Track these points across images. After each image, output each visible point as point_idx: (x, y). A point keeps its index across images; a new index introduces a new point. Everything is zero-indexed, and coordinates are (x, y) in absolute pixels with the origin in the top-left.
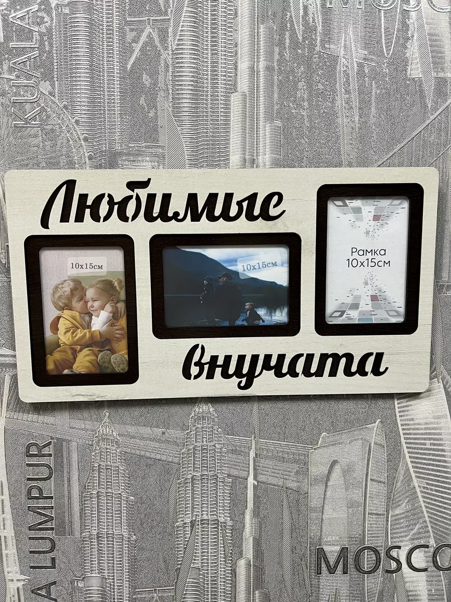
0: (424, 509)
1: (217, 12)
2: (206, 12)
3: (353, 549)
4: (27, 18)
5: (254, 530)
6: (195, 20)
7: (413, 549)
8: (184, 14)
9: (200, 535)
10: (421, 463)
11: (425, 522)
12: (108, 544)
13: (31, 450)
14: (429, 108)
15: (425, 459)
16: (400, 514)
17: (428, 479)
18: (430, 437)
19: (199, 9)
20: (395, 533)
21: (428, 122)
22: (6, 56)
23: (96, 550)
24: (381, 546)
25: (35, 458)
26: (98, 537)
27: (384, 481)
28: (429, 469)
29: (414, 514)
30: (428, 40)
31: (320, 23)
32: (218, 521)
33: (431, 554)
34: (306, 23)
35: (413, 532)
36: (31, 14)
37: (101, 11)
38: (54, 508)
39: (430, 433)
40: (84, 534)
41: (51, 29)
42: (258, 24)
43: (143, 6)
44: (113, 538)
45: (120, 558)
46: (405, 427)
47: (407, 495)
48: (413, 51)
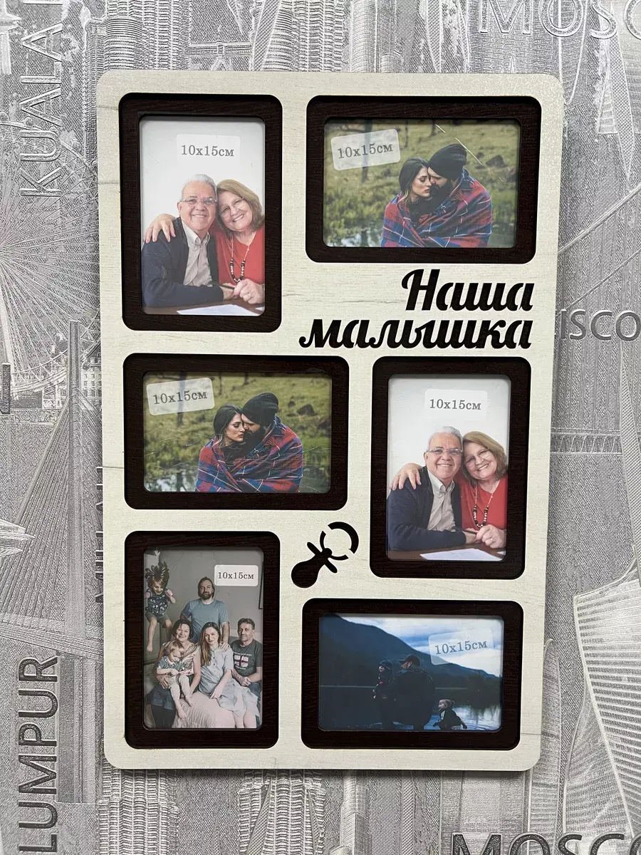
0: (618, 780)
1: (318, 37)
2: (304, 37)
3: (508, 839)
4: (46, 42)
5: (357, 804)
6: (287, 48)
7: (599, 840)
8: (271, 39)
9: (276, 809)
10: (613, 708)
11: (620, 798)
12: (136, 818)
13: (26, 670)
14: (628, 179)
15: (619, 702)
16: (581, 786)
17: (624, 733)
18: (627, 668)
19: (293, 33)
20: (572, 815)
21: (625, 198)
22: (15, 95)
23: (118, 826)
24: (551, 835)
25: (32, 683)
26: (122, 807)
27: (556, 734)
28: (626, 718)
29: (602, 785)
30: (626, 80)
31: (469, 54)
32: (304, 788)
33: (628, 849)
34: (448, 54)
35: (599, 814)
36: (52, 36)
37: (151, 33)
38: (57, 759)
39: (628, 662)
40: (101, 801)
41: (81, 57)
42: (378, 54)
43: (213, 27)
44: (144, 809)
45: (154, 839)
46: (589, 652)
47: (591, 756)
48: (604, 94)
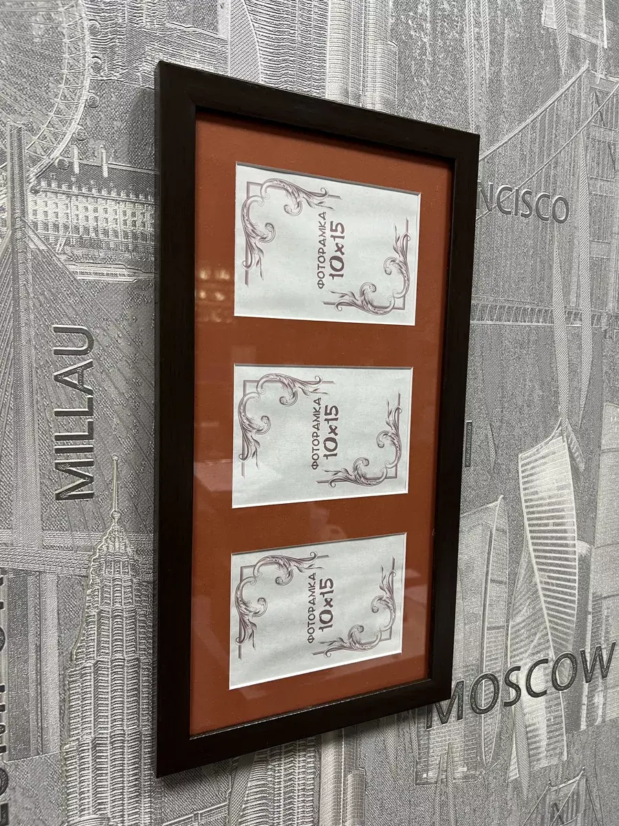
0: (545, 611)
3: (470, 682)
7: (532, 667)
11: (546, 628)
12: (114, 755)
14: (563, 73)
16: (521, 623)
17: (551, 571)
18: (553, 514)
20: (514, 650)
21: (561, 91)
23: (90, 771)
24: (499, 671)
26: (95, 746)
27: (505, 580)
29: (535, 619)
33: (550, 670)
35: (532, 645)
38: (6, 708)
39: (553, 509)
40: (67, 746)
44: (123, 741)
45: (135, 775)
46: (528, 504)
47: (527, 596)
